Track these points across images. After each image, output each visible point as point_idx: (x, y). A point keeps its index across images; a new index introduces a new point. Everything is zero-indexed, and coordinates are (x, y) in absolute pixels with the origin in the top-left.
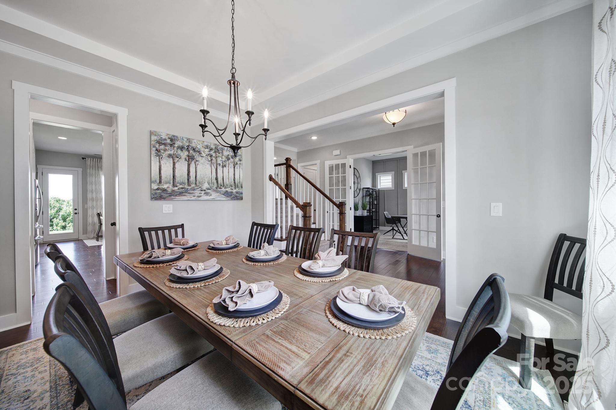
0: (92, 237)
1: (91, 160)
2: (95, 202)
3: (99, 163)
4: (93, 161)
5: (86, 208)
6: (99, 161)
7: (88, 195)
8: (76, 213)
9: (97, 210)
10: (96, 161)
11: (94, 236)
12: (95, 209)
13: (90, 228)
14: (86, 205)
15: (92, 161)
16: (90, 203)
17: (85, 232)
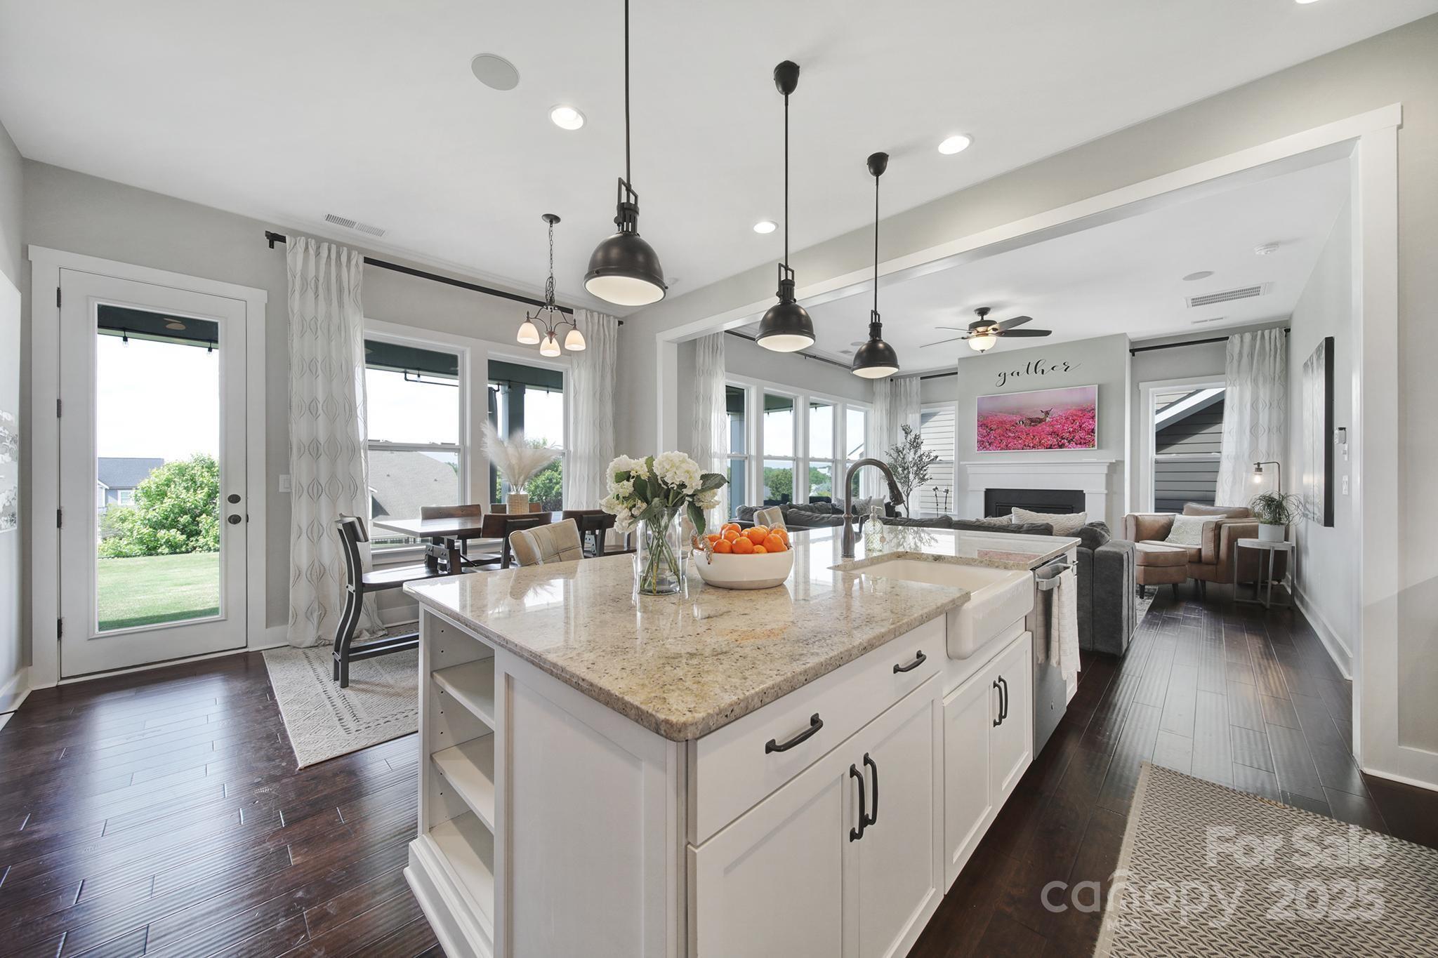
0: (310, 639)
1: (307, 248)
2: (324, 462)
3: (344, 269)
4: (318, 254)
5: (281, 489)
6: (344, 258)
7: (294, 428)
8: (235, 520)
9: (333, 501)
10: (333, 256)
11: (319, 638)
12: (323, 497)
13: (300, 596)
14: (282, 477)
15: (312, 252)
16: (300, 469)
17: (278, 611)
